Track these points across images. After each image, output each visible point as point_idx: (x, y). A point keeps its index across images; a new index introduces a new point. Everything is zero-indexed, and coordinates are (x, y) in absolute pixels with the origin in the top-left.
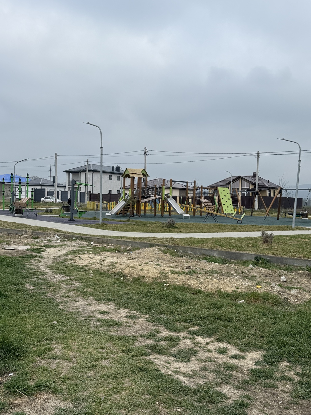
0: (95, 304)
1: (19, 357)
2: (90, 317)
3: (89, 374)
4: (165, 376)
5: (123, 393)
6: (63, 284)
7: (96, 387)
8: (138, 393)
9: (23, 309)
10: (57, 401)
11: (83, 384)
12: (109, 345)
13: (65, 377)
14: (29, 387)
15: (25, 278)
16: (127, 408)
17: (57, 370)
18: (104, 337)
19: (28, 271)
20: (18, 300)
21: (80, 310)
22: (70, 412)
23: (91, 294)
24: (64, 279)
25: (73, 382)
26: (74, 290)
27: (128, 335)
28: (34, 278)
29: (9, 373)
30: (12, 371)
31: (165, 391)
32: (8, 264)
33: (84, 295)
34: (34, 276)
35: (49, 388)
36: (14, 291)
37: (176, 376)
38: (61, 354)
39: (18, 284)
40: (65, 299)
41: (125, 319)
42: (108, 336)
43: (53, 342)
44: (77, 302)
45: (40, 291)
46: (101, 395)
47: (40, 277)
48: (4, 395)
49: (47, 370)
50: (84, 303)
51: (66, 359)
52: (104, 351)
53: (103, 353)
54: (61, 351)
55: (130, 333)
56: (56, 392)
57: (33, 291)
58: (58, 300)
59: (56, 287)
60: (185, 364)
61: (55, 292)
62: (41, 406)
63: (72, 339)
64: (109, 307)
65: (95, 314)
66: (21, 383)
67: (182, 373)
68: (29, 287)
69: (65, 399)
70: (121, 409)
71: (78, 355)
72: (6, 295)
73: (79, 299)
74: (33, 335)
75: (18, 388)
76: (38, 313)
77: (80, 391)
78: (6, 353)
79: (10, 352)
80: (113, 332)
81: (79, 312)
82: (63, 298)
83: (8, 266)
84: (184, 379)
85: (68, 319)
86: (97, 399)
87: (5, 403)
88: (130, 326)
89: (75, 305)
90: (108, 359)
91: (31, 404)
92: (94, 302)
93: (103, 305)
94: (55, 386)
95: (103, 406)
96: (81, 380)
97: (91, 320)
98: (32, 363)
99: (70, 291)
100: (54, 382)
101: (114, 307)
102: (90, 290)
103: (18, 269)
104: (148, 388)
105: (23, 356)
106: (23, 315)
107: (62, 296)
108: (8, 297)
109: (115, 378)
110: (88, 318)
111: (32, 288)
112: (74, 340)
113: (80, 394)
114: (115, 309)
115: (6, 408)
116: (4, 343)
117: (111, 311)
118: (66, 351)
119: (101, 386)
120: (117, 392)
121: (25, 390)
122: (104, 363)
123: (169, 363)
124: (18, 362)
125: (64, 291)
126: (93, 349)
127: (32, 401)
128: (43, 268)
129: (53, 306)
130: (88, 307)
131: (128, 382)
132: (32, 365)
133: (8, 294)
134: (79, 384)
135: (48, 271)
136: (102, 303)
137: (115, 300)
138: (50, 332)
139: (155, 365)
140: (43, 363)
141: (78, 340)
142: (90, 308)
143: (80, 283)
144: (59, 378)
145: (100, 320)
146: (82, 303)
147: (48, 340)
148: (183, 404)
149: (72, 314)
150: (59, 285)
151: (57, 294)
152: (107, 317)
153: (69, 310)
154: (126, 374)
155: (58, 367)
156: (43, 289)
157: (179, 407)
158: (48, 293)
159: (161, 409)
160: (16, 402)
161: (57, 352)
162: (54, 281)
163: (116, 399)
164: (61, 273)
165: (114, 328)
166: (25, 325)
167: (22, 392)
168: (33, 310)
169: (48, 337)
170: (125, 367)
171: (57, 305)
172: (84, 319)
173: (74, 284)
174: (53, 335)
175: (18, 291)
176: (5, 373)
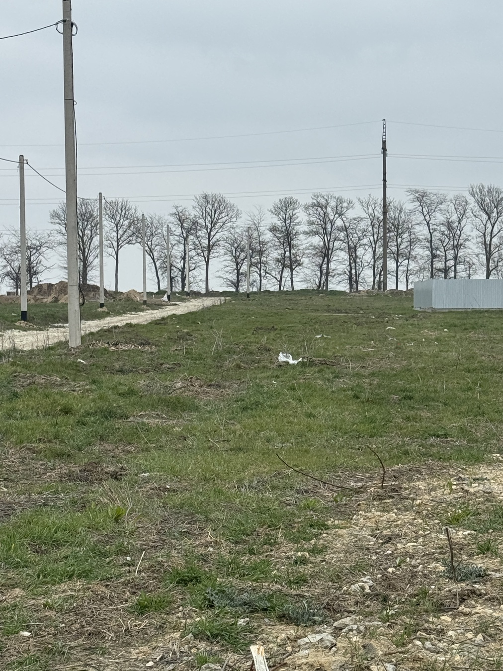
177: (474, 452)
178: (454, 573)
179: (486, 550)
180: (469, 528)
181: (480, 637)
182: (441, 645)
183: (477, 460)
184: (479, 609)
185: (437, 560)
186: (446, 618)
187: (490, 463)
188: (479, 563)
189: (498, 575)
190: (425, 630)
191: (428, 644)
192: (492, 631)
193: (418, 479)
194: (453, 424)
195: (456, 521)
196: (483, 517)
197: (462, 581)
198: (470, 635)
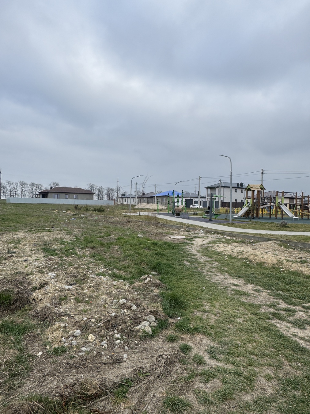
0: (229, 279)
1: (183, 308)
2: (227, 287)
3: (229, 326)
4: (286, 337)
5: (254, 344)
6: (208, 263)
7: (234, 336)
8: (266, 346)
9: (184, 277)
10: (208, 341)
11: (225, 332)
12: (242, 308)
13: (213, 325)
14: (191, 328)
15: (183, 257)
16: (258, 355)
17: (208, 320)
18: (238, 302)
19: (185, 253)
20: (180, 271)
21: (220, 281)
22: (218, 350)
23: (227, 272)
24: (208, 259)
25: (219, 330)
26: (215, 268)
27: (256, 303)
28: (189, 258)
29: (177, 317)
30: (179, 316)
31: (286, 348)
32: (174, 248)
33: (222, 272)
34: (189, 256)
35: (203, 331)
36: (178, 265)
37: (294, 339)
38: (209, 310)
39: (180, 261)
40: (209, 273)
41: (252, 292)
42: (241, 302)
43: (204, 301)
44: (217, 276)
45: (193, 266)
46: (238, 342)
47: (193, 257)
48: (175, 331)
49: (201, 319)
50: (222, 277)
51: (213, 314)
52: (238, 312)
53: (237, 313)
54: (210, 308)
55: (256, 302)
56: (207, 335)
57: (189, 266)
58: (205, 274)
59: (204, 265)
60: (301, 331)
61: (203, 268)
62: (198, 342)
63: (216, 301)
64: (240, 281)
65: (230, 285)
66: (185, 325)
67: (300, 337)
68: (186, 263)
69: (213, 341)
70: (253, 355)
71: (221, 312)
72: (173, 267)
73: (219, 274)
74: (191, 294)
75: (184, 328)
76: (193, 281)
77: (223, 337)
78: (175, 304)
79: (178, 304)
80: (244, 299)
81: (219, 283)
82: (208, 272)
83: (173, 249)
84: (301, 342)
85: (212, 287)
86: (236, 345)
87: (176, 336)
88: (256, 297)
89: (216, 278)
90: (241, 317)
91: (192, 340)
92: (229, 277)
93: (235, 280)
94: (207, 330)
95: (240, 350)
96: (224, 330)
97: (227, 289)
98: (191, 313)
99: (212, 268)
100: (206, 328)
101: (243, 282)
102: (225, 269)
103: (179, 251)
104: (273, 343)
105: (186, 307)
106: (184, 281)
107: (207, 271)
108: (174, 268)
109: (247, 332)
110: (226, 288)
111: (188, 264)
112: (217, 301)
113: (224, 339)
114: (244, 283)
115: (177, 339)
116: (174, 297)
117: (241, 285)
118: (212, 308)
119: (238, 336)
120: (249, 342)
121: (188, 330)
122: (239, 320)
123: (288, 327)
124: (183, 311)
125: (209, 268)
126: (230, 309)
127: (193, 338)
128: (194, 252)
129: (202, 277)
130: (225, 280)
131: (257, 337)
132: (191, 314)
133: (174, 266)
134: (223, 332)
135: (197, 253)
136: (235, 279)
137: (244, 277)
138: (201, 294)
139: (277, 327)
140: (198, 314)
141: (220, 302)
142: (227, 281)
143: (218, 263)
144: (209, 326)
145: (233, 290)
146: (221, 277)
147: (200, 299)
148: (302, 361)
149: (215, 283)
150: (205, 264)
151: (204, 269)
152: (239, 289)
153: (212, 280)
154: (255, 330)
155: (208, 318)
156: (195, 265)
157: (298, 362)
158: (198, 268)
159: (284, 361)
160: (183, 337)
161: (207, 308)
162: (202, 260)
163: (249, 347)
164: (206, 256)
165: (245, 297)
166: (185, 288)
167: (187, 331)
168: (190, 278)
169: (201, 297)
170: (254, 325)
171: (204, 277)
172: (223, 288)
173: (215, 264)
174: (203, 296)
175: (180, 265)
176: (176, 317)
177: (16, 230)
178: (9, 253)
179: (16, 248)
180: (13, 244)
181: (13, 264)
182: (5, 266)
183: (16, 231)
184: (13, 259)
185: (6, 250)
186: (6, 261)
187: (19, 231)
188: (14, 250)
189: (18, 252)
190: (2, 264)
191: (2, 266)
192: (15, 262)
193: (4, 235)
194: (12, 224)
195: (10, 243)
196: (16, 242)
197: (10, 254)
198: (11, 264)
